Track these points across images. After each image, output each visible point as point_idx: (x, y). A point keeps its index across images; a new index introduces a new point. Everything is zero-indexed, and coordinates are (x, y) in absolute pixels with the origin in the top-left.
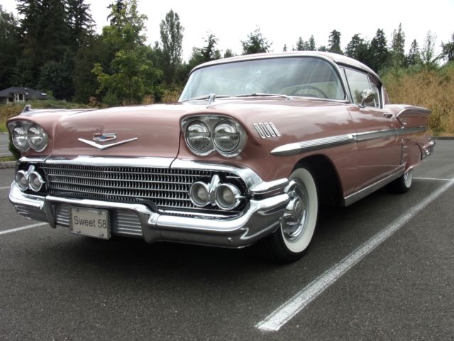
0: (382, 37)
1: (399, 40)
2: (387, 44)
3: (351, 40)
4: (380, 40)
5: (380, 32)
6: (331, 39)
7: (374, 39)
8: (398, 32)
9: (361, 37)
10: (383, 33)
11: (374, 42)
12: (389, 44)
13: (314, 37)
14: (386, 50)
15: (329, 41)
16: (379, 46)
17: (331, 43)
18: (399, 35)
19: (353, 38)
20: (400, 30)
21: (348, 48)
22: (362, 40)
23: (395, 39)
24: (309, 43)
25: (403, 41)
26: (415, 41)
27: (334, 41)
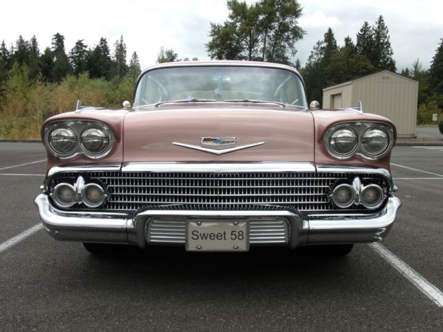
0: (105, 45)
1: (121, 50)
2: (110, 52)
3: (75, 45)
4: (103, 48)
5: (103, 41)
6: (54, 41)
7: (98, 46)
8: (120, 42)
9: (85, 43)
10: (106, 42)
11: (98, 49)
12: (112, 53)
13: (36, 38)
14: (109, 58)
15: (53, 43)
16: (103, 54)
17: (54, 46)
18: (121, 45)
19: (77, 43)
20: (122, 41)
21: (73, 53)
22: (86, 47)
23: (118, 50)
24: (31, 43)
25: (125, 52)
26: (135, 53)
27: (58, 45)
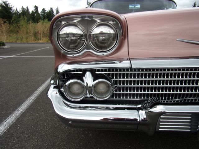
2: (54, 13)
4: (51, 11)
6: (35, 8)
9: (45, 9)
10: (52, 9)
13: (28, 7)
16: (52, 13)
17: (35, 10)
18: (58, 10)
19: (43, 9)
20: (58, 9)
21: (41, 13)
22: (46, 11)
23: (57, 12)
24: (26, 9)
